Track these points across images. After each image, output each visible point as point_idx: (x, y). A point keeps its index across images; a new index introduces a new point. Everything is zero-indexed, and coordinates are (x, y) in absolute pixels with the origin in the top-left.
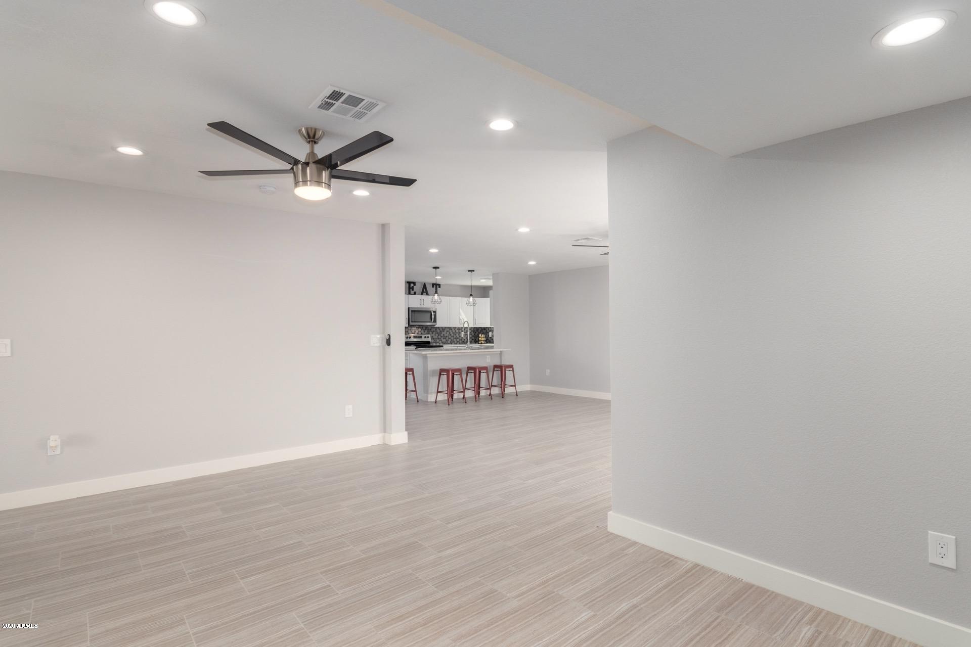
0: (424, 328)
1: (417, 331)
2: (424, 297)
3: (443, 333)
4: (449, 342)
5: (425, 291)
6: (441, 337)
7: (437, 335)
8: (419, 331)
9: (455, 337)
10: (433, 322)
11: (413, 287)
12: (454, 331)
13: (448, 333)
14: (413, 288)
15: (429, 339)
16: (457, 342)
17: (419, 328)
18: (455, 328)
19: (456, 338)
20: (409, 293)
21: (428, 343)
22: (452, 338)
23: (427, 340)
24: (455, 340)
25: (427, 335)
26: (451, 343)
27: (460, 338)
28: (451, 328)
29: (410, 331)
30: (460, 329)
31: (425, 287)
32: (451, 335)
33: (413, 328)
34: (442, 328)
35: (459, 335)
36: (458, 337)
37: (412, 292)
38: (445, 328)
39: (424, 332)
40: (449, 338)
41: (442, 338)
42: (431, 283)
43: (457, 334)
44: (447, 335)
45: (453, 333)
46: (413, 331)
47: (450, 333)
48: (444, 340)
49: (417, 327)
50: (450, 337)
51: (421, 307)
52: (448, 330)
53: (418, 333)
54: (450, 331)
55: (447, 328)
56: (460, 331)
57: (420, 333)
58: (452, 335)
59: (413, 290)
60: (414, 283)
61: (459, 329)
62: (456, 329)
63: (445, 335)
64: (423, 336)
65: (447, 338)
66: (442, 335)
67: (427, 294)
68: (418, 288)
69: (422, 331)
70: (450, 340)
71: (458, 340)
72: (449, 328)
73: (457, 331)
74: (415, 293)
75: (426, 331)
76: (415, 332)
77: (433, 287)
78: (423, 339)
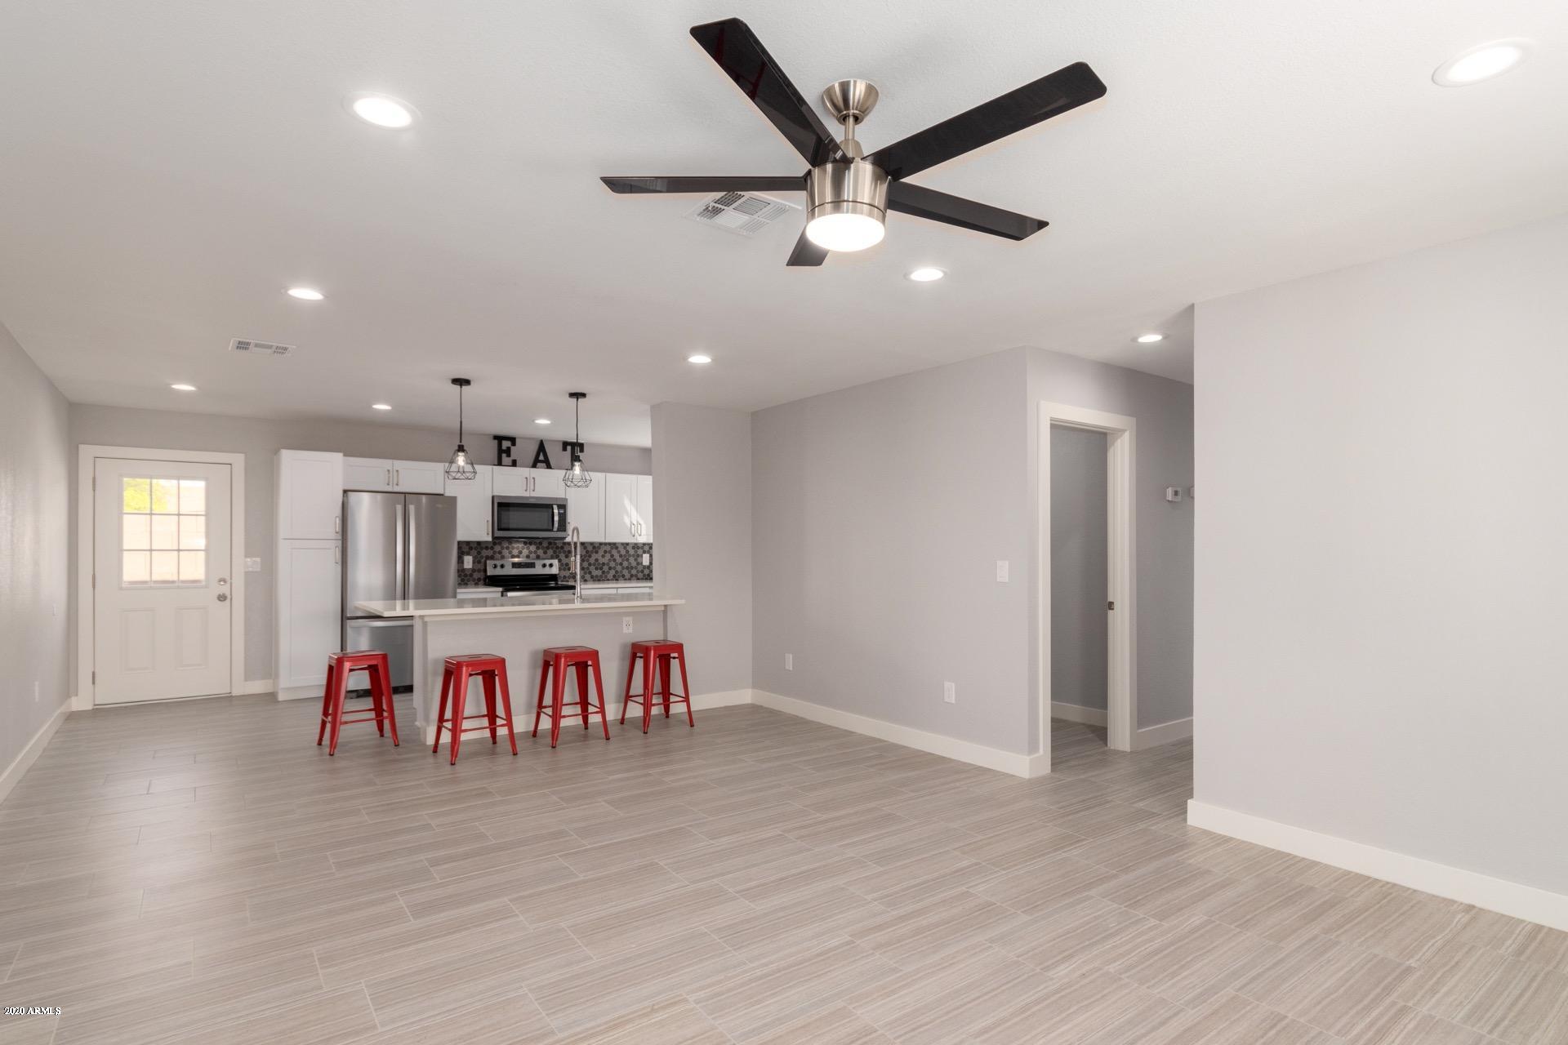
0: (545, 544)
1: (525, 552)
2: (541, 473)
3: (594, 556)
4: (610, 575)
5: (541, 457)
6: (590, 564)
8: (531, 552)
9: (625, 564)
10: (559, 530)
11: (509, 449)
12: (623, 552)
13: (608, 556)
14: (508, 452)
15: (555, 570)
16: (631, 578)
17: (531, 544)
18: (627, 544)
20: (500, 463)
21: (554, 577)
22: (619, 568)
23: (547, 571)
24: (625, 572)
25: (548, 562)
26: (616, 578)
27: (640, 568)
28: (615, 544)
29: (505, 552)
30: (638, 548)
31: (541, 448)
32: (615, 560)
33: (515, 545)
34: (592, 544)
35: (636, 560)
36: (634, 564)
37: (505, 459)
38: (601, 544)
39: (545, 553)
41: (592, 568)
42: (559, 441)
43: (632, 560)
44: (605, 560)
45: (621, 556)
46: (515, 552)
47: (612, 556)
48: (599, 573)
49: (525, 543)
50: (612, 564)
51: (527, 494)
52: (608, 548)
53: (528, 557)
54: (614, 552)
55: (606, 544)
56: (640, 552)
57: (533, 556)
58: (619, 560)
59: (509, 455)
60: (513, 440)
61: (636, 546)
62: (629, 548)
63: (601, 560)
64: (539, 563)
65: (606, 568)
66: (592, 560)
67: (549, 466)
68: (520, 451)
69: (540, 552)
70: (612, 572)
71: (634, 572)
72: (610, 544)
73: (632, 552)
74: (514, 464)
75: (550, 552)
76: (520, 552)
77: (565, 449)
78: (538, 570)
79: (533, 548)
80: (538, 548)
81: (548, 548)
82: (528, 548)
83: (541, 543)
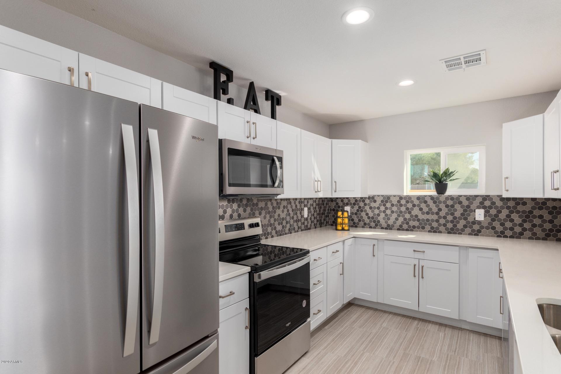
1: (229, 211)
3: (279, 212)
4: (288, 231)
5: (252, 100)
6: (275, 220)
7: (268, 216)
8: (233, 211)
9: (295, 218)
10: (276, 186)
11: (225, 84)
13: (285, 211)
16: (299, 230)
19: (297, 221)
22: (291, 222)
24: (295, 225)
26: (291, 232)
27: (303, 221)
31: (252, 91)
36: (300, 217)
39: (245, 211)
40: (287, 223)
41: (276, 224)
43: (299, 213)
44: (284, 215)
49: (229, 201)
53: (231, 216)
54: (289, 207)
57: (235, 215)
63: (282, 216)
64: (247, 222)
65: (284, 222)
66: (276, 216)
67: (257, 111)
69: (241, 210)
71: (300, 224)
74: (230, 101)
75: (248, 209)
76: (225, 212)
77: (267, 97)
78: (247, 231)
79: (235, 206)
80: (239, 206)
81: (247, 205)
82: (231, 207)
83: (241, 200)
